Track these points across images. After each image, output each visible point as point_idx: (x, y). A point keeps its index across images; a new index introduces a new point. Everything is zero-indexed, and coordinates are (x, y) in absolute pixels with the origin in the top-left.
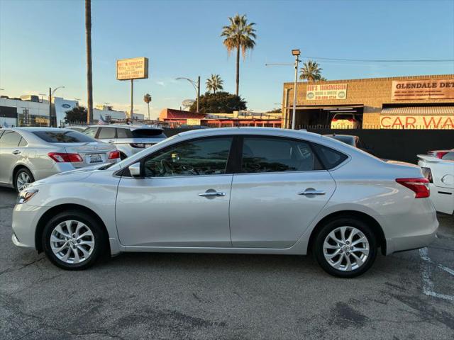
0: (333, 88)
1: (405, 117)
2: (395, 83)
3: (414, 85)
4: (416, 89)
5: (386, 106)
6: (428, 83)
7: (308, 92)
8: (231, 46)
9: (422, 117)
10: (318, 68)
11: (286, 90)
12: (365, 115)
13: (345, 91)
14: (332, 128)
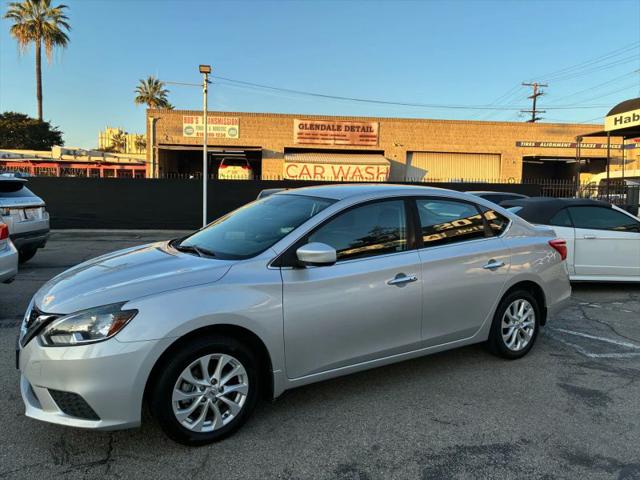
0: (220, 122)
1: (313, 165)
2: (297, 122)
3: (317, 127)
4: (320, 132)
5: (289, 151)
6: (333, 125)
7: (185, 125)
8: (27, 38)
9: (330, 165)
10: (162, 89)
11: (151, 120)
12: (264, 162)
13: (237, 127)
14: (220, 177)
